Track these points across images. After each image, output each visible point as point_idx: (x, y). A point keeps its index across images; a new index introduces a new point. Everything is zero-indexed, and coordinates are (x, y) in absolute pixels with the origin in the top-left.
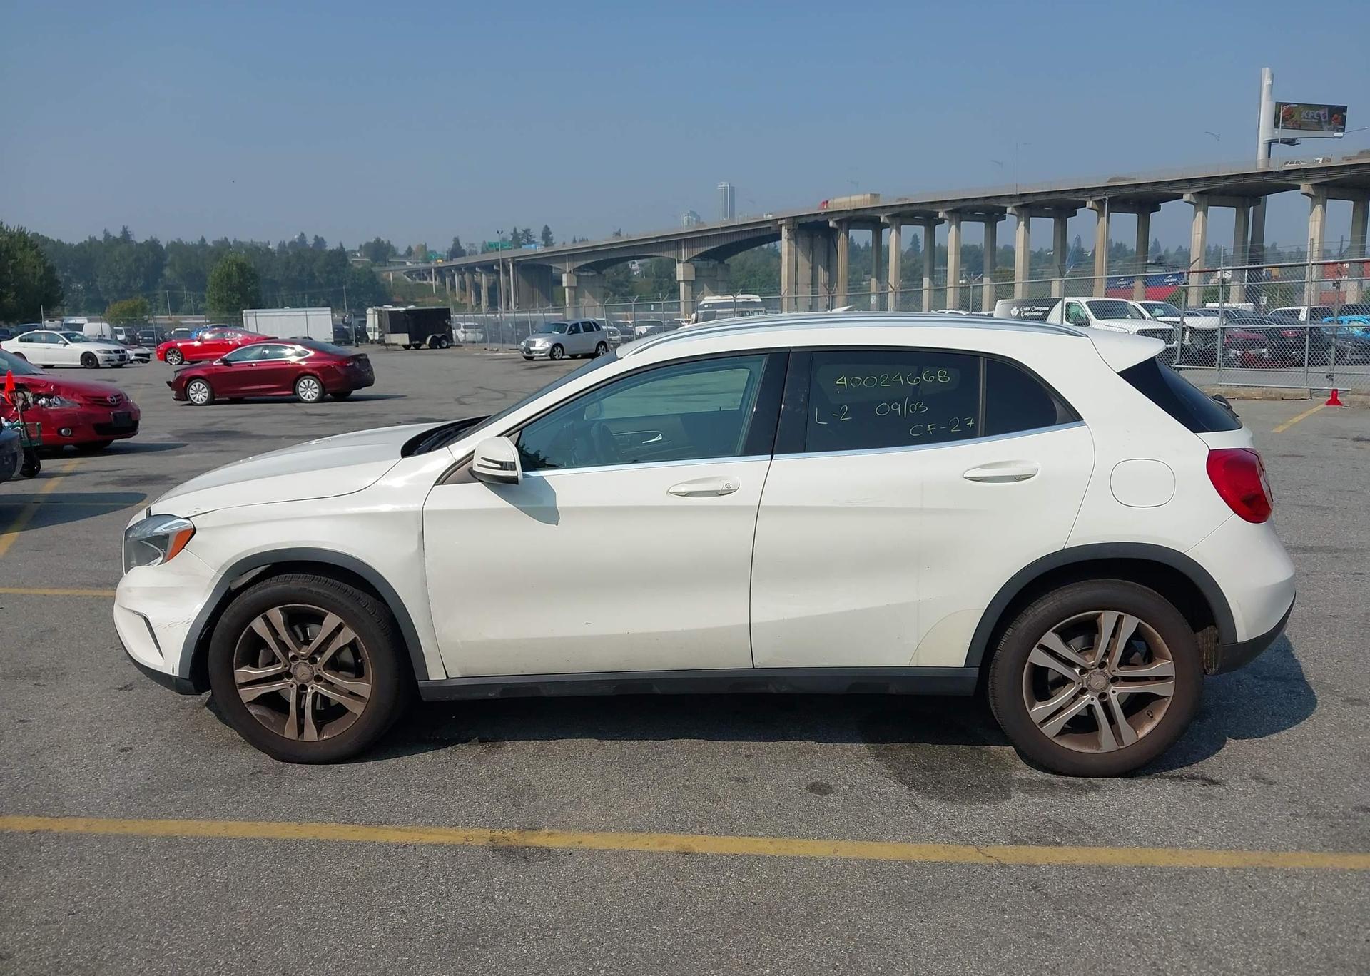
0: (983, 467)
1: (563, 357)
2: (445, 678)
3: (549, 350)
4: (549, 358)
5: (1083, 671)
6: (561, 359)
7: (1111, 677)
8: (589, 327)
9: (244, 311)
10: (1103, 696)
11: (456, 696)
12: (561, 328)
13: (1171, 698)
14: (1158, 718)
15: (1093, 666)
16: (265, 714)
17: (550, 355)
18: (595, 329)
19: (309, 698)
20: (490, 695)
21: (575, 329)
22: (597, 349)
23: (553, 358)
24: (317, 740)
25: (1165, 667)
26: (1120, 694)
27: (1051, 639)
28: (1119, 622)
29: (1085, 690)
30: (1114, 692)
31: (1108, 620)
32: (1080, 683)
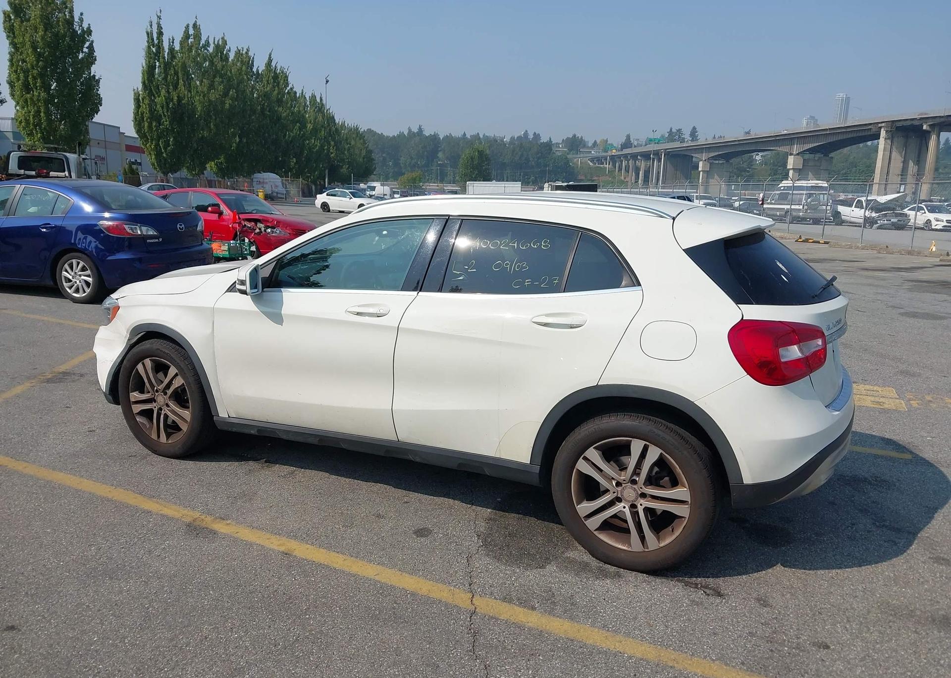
0: (547, 315)
2: (228, 417)
5: (619, 484)
7: (640, 493)
9: (468, 183)
10: (633, 506)
11: (234, 430)
13: (687, 519)
14: (677, 533)
15: (624, 481)
16: (144, 422)
19: (162, 416)
20: (252, 432)
24: (166, 442)
25: (682, 492)
26: (646, 507)
27: (593, 454)
28: (645, 449)
29: (619, 500)
30: (641, 505)
31: (637, 446)
32: (614, 493)
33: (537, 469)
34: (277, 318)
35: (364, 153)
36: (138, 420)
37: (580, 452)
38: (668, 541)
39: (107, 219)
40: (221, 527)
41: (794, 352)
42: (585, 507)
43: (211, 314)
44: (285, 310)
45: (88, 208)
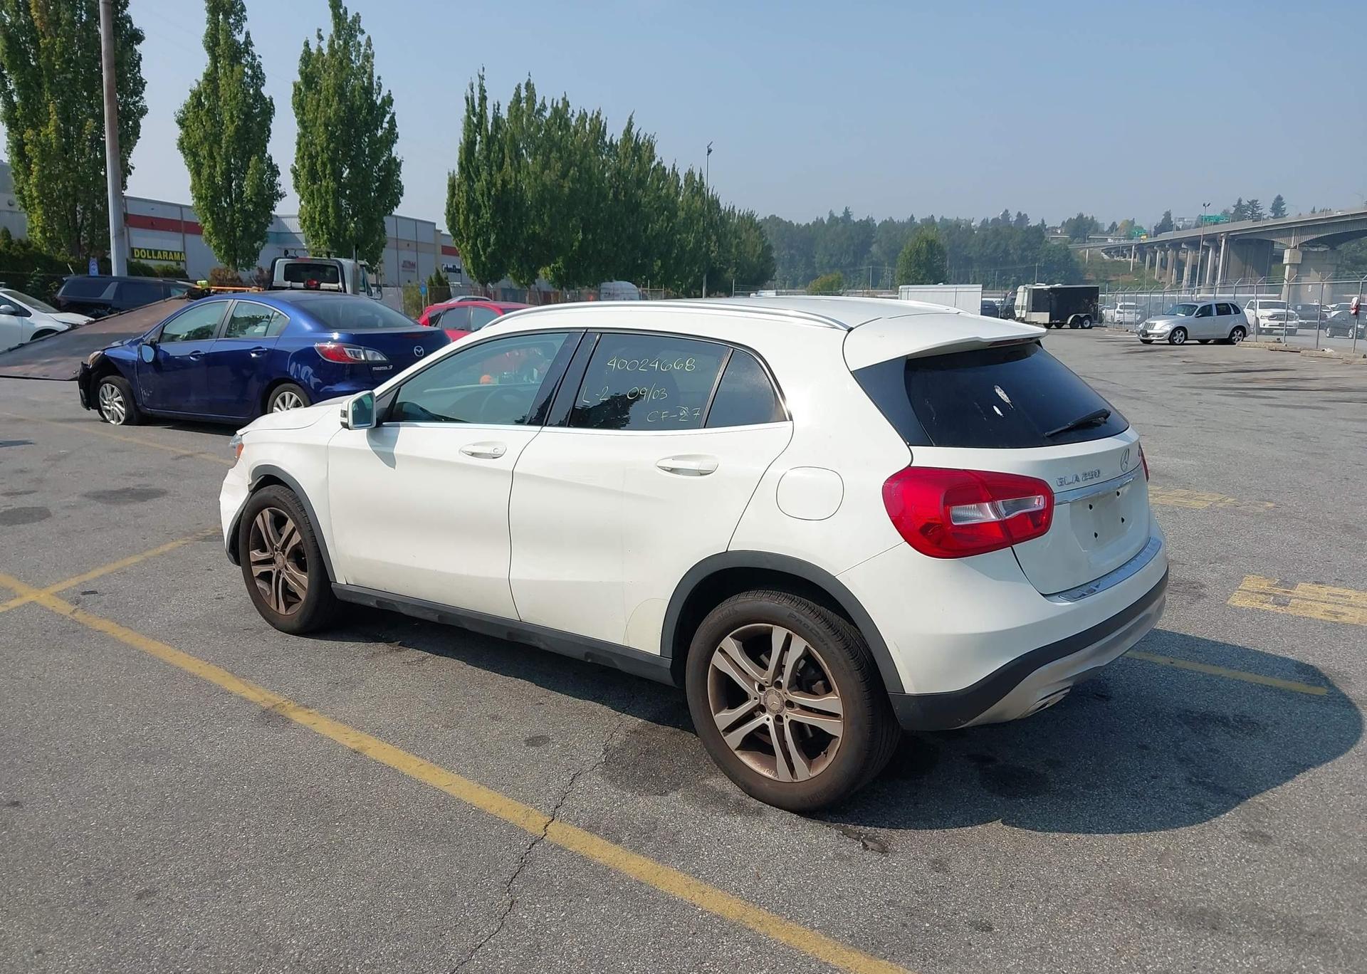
1: (1185, 342)
2: (345, 583)
3: (1168, 334)
4: (1168, 342)
5: (761, 688)
6: (1182, 344)
7: (785, 700)
8: (1224, 309)
9: (900, 287)
10: (779, 719)
11: (354, 600)
12: (1189, 309)
14: (830, 759)
15: (766, 682)
16: (264, 588)
17: (1169, 339)
18: (1233, 312)
19: (281, 581)
20: (371, 604)
21: (1206, 311)
22: (1232, 334)
23: (1172, 343)
24: (285, 614)
25: (832, 702)
26: (791, 720)
27: (729, 644)
28: (788, 640)
29: (762, 709)
30: (787, 717)
31: (778, 635)
32: (756, 699)
33: (668, 662)
34: (390, 460)
35: (759, 249)
36: (258, 584)
37: (714, 643)
38: (821, 769)
39: (333, 340)
40: (300, 717)
41: (986, 513)
42: (724, 718)
43: (323, 452)
44: (398, 450)
45: (308, 326)
